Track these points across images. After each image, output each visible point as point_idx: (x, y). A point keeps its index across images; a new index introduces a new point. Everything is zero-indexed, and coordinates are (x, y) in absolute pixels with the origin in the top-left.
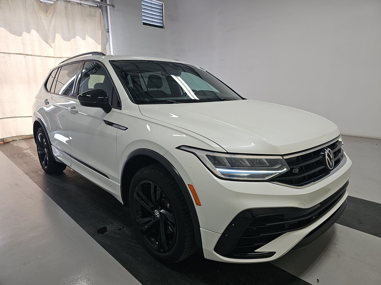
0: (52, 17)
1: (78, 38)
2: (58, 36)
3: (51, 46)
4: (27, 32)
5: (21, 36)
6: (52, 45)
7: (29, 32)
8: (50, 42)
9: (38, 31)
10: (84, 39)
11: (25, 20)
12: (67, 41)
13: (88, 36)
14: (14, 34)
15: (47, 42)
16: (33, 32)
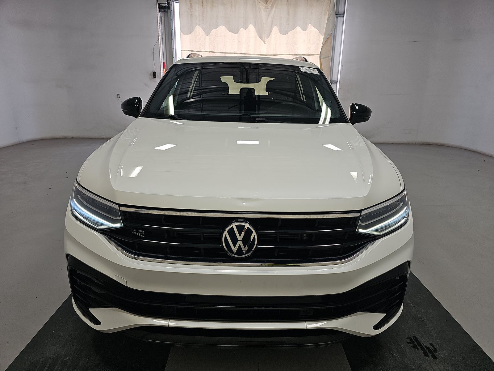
0: (272, 7)
1: (298, 29)
2: (275, 29)
3: (265, 42)
4: (244, 28)
5: (237, 33)
6: (267, 40)
7: (246, 28)
8: (265, 38)
9: (255, 26)
10: (305, 29)
11: (244, 14)
12: (284, 34)
13: (312, 24)
14: (232, 32)
15: (261, 38)
16: (251, 27)
